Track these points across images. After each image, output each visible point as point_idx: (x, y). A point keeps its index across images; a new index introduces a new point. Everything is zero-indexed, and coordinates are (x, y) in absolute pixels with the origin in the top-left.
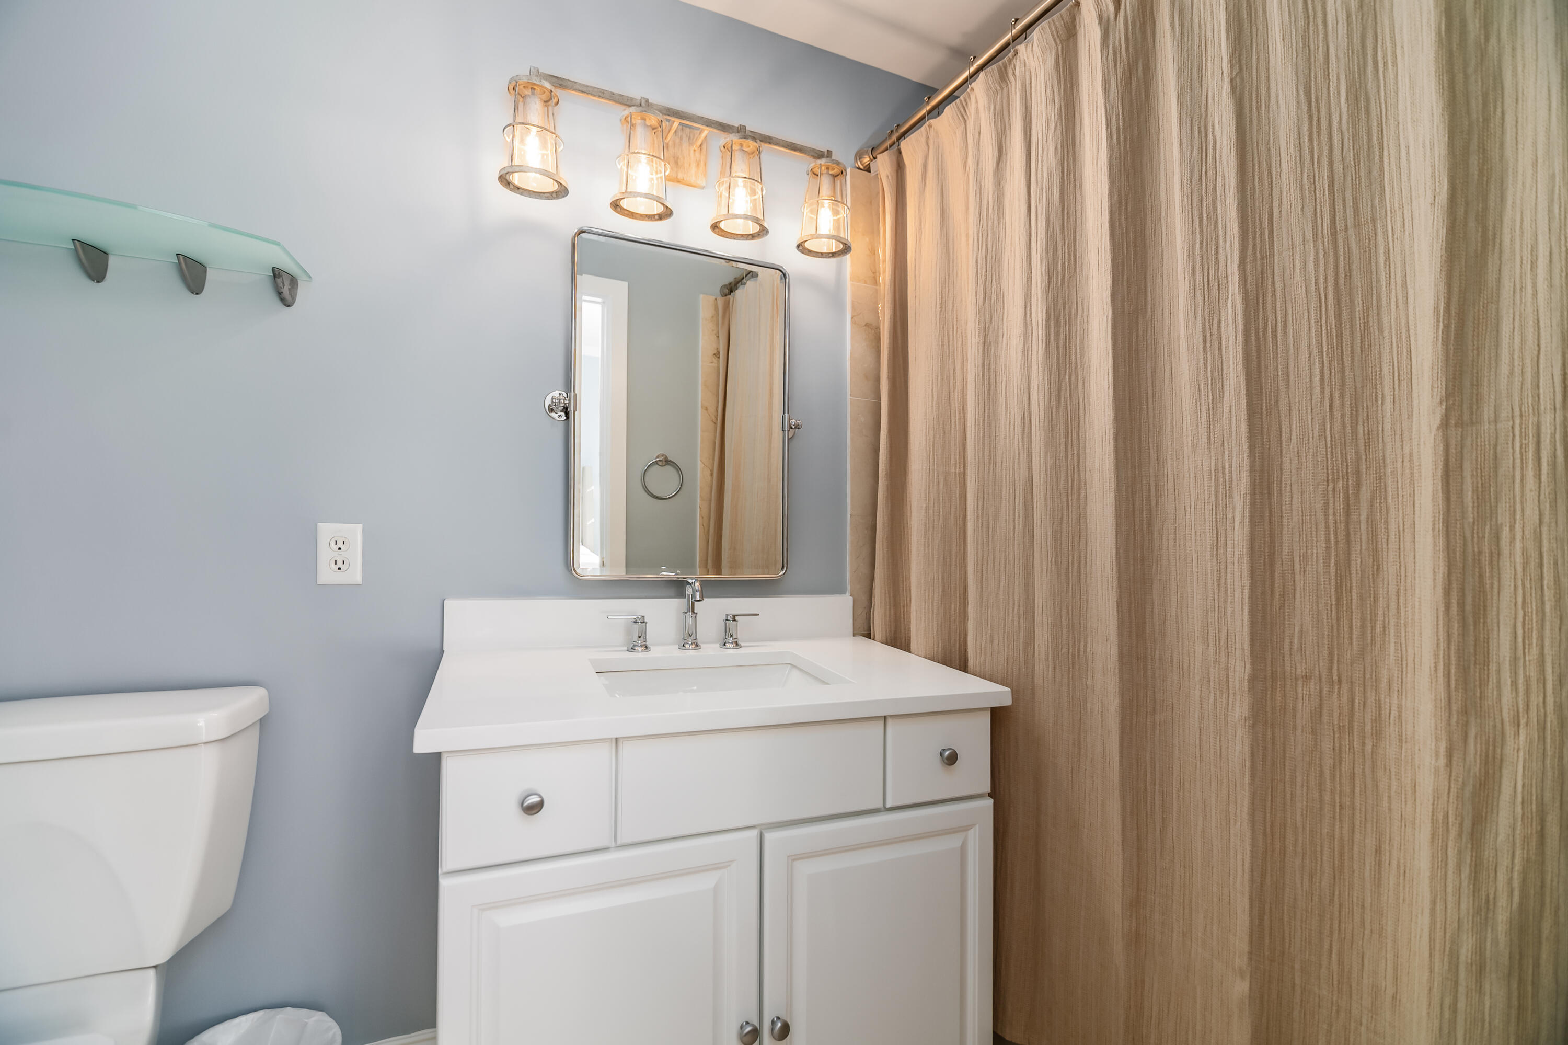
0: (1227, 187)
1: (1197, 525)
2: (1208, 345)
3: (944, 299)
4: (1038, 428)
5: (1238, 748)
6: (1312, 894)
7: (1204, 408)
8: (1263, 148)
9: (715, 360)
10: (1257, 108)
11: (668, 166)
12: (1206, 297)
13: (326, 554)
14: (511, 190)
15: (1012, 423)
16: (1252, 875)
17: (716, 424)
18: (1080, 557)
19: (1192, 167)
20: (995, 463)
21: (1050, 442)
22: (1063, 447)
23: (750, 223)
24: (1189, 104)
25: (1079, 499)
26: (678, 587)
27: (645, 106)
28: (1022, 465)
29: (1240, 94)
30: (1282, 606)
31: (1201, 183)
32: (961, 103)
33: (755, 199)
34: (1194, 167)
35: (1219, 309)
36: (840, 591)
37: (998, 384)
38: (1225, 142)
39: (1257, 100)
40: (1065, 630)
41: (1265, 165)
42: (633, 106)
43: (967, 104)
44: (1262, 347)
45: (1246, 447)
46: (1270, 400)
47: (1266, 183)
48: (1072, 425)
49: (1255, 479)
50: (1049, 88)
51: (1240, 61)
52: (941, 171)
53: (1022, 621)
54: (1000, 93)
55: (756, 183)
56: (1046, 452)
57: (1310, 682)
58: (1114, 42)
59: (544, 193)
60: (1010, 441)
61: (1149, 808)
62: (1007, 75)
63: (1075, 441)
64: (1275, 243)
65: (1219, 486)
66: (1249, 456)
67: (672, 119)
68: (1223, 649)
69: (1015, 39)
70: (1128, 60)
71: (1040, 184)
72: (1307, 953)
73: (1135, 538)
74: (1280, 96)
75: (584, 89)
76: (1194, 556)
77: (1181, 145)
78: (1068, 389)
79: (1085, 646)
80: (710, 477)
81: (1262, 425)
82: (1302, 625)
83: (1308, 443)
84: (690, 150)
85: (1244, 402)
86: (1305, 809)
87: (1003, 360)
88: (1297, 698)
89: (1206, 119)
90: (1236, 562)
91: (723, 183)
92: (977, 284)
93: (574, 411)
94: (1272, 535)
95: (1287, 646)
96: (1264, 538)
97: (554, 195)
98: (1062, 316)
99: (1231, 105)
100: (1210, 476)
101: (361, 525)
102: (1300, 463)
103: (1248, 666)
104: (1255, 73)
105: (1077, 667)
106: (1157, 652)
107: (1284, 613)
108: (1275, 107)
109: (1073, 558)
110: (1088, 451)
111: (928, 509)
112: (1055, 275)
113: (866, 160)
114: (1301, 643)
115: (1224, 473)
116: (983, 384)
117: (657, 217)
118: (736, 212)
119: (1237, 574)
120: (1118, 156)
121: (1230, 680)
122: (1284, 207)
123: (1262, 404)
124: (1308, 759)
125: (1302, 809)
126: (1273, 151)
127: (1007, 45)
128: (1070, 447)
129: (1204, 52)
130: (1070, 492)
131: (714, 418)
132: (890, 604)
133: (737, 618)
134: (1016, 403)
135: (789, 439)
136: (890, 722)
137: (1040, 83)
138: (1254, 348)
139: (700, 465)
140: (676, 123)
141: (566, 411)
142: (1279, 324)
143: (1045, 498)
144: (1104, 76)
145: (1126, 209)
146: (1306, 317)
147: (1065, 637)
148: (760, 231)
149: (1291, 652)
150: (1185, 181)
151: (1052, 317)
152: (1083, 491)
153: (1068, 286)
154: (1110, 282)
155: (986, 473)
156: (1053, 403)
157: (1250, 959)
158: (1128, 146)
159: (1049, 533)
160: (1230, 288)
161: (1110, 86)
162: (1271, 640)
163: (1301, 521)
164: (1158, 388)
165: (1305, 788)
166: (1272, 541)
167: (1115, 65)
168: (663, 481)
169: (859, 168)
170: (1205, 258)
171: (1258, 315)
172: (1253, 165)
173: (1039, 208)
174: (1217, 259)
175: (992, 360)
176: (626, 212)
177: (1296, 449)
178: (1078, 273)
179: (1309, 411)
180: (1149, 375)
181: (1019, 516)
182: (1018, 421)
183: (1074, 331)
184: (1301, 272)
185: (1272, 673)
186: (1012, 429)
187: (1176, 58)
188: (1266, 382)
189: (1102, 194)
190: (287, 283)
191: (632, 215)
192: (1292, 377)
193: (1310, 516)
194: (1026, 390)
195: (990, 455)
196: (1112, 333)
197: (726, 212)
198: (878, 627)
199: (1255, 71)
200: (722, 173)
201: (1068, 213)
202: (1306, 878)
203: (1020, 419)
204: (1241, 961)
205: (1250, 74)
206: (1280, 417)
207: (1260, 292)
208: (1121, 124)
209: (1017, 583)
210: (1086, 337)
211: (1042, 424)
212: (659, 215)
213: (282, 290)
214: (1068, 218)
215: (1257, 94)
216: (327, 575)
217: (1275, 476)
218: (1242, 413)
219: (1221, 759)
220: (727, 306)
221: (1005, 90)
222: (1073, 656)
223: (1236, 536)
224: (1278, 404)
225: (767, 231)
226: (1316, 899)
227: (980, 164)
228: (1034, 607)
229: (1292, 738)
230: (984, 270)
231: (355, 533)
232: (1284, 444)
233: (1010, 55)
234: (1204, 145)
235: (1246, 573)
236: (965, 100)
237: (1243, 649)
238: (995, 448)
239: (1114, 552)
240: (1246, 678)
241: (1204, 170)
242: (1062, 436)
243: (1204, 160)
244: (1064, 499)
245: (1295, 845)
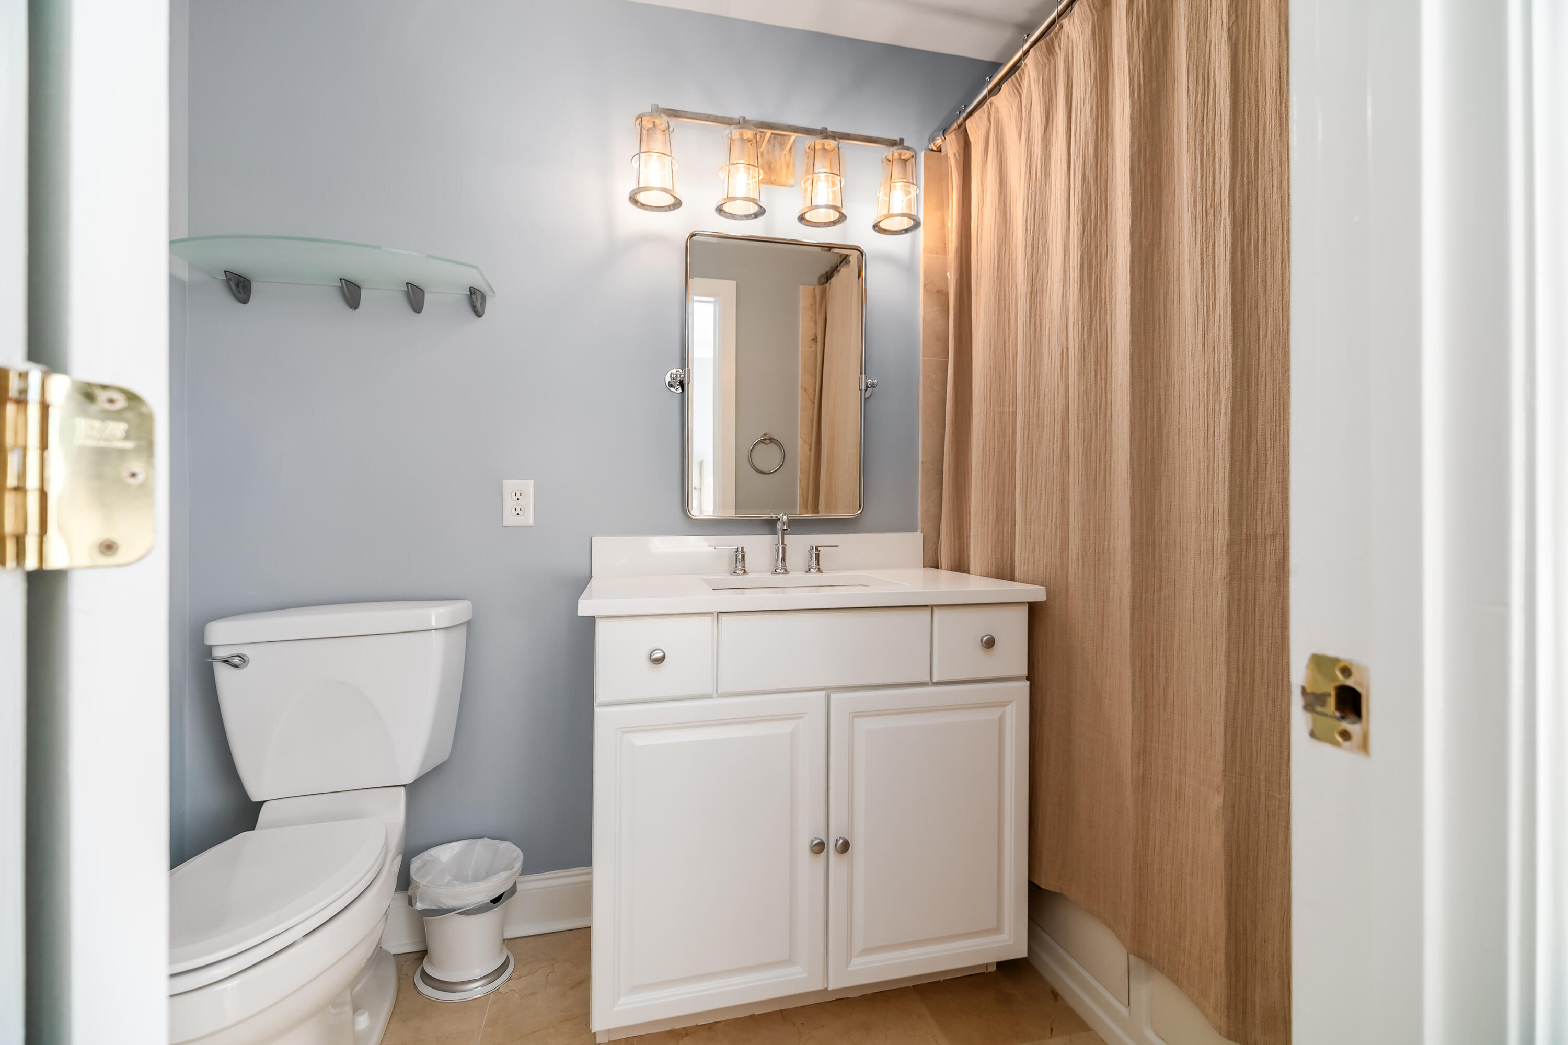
0: (1223, 125)
1: (1194, 422)
2: (1205, 265)
3: (1001, 259)
4: (1073, 360)
5: (1219, 603)
6: (1274, 716)
7: (1200, 321)
8: (1252, 86)
9: (814, 345)
10: (1249, 51)
11: (761, 171)
12: (1204, 223)
13: (509, 503)
14: (639, 207)
15: (1053, 360)
16: (1227, 707)
17: (814, 403)
18: (1105, 468)
19: (1197, 111)
20: (1039, 397)
21: (1082, 372)
22: (1093, 373)
23: (832, 211)
24: (1196, 55)
25: (1106, 417)
26: (770, 525)
27: (742, 123)
28: (1060, 395)
29: (1236, 39)
30: (1256, 480)
31: (1203, 124)
32: (1016, 78)
33: (835, 191)
34: (1198, 111)
35: (1214, 232)
36: (913, 529)
37: (1042, 327)
38: (1222, 86)
39: (1249, 43)
40: (1092, 532)
41: (1254, 100)
42: (733, 124)
43: (1021, 79)
44: (1246, 261)
45: (1230, 349)
46: (1251, 305)
47: (1254, 116)
48: (1101, 353)
49: (1237, 375)
50: (1087, 55)
51: (1236, 10)
52: (1000, 143)
53: (1058, 530)
54: (1048, 65)
55: (835, 176)
56: (1079, 380)
57: (1276, 539)
58: (1138, 8)
59: (663, 207)
60: (1051, 375)
61: (1155, 670)
62: (1054, 48)
63: (1103, 367)
64: (1259, 168)
65: (1210, 385)
66: (1233, 356)
67: (765, 130)
68: (1210, 523)
69: (1060, 15)
70: (1149, 22)
71: (1078, 143)
72: (1270, 765)
73: (1146, 443)
74: (1267, 37)
75: (693, 116)
76: (1192, 451)
77: (1188, 92)
78: (1098, 322)
79: (1109, 544)
80: (808, 452)
81: (1244, 327)
82: (1271, 493)
83: (1279, 337)
84: (781, 155)
85: (1229, 310)
86: (1270, 645)
87: (1047, 305)
88: (1265, 555)
89: (1209, 66)
90: (1220, 448)
91: (807, 180)
92: (1026, 240)
93: (688, 383)
94: (1249, 421)
95: (1259, 513)
96: (1243, 423)
97: (671, 208)
98: (1094, 259)
99: (1228, 52)
100: (1204, 378)
101: (533, 481)
102: (1273, 355)
103: (1227, 533)
104: (1248, 20)
105: (1102, 562)
106: (1164, 538)
107: (1257, 484)
108: (1263, 47)
109: (1100, 469)
110: (1113, 374)
111: (984, 446)
112: (1089, 223)
113: (939, 141)
114: (1270, 508)
115: (1214, 374)
116: (1030, 329)
117: (753, 216)
118: (819, 204)
119: (1221, 457)
120: (1138, 109)
121: (1215, 548)
122: (1267, 135)
123: (1244, 310)
124: (1273, 604)
125: (1268, 646)
126: (1260, 87)
127: (1053, 23)
128: (1099, 373)
129: (1209, 6)
130: (1098, 412)
131: (812, 398)
132: (955, 535)
133: (819, 549)
134: (1056, 342)
135: (865, 399)
136: (936, 610)
137: (1080, 52)
138: (1239, 262)
139: (800, 441)
140: (769, 133)
141: (682, 384)
142: (1260, 238)
143: (1078, 420)
144: (1128, 39)
145: (1145, 156)
146: (1280, 229)
147: (1092, 539)
148: (840, 218)
149: (1262, 516)
150: (1190, 124)
151: (1085, 261)
152: (1109, 411)
153: (1100, 231)
154: (1129, 223)
155: (1031, 406)
156: (1085, 336)
157: (1224, 776)
158: (1147, 100)
159: (1081, 451)
160: (1223, 213)
161: (1133, 47)
162: (1247, 509)
163: (1272, 405)
164: (1168, 310)
165: (1271, 628)
166: (1249, 426)
167: (1138, 28)
168: (768, 457)
169: (932, 150)
170: (1204, 189)
171: (1244, 232)
172: (1244, 102)
173: (1077, 164)
174: (1214, 189)
175: (1038, 306)
176: (728, 215)
177: (1270, 345)
178: (1108, 218)
179: (1281, 309)
180: (1162, 300)
181: (1057, 440)
182: (1058, 356)
183: (1105, 270)
184: (1277, 190)
185: (1247, 537)
186: (1053, 364)
187: (1187, 15)
188: (1248, 290)
189: (1125, 145)
190: (479, 298)
191: (733, 216)
192: (1269, 283)
193: (1279, 399)
194: (1065, 328)
195: (1035, 390)
196: (1130, 267)
197: (810, 205)
198: (944, 559)
199: (1248, 18)
200: (807, 172)
201: (1101, 166)
202: (1270, 703)
203: (1059, 354)
204: (1218, 780)
205: (1245, 21)
206: (1258, 319)
207: (1246, 213)
208: (1142, 81)
209: (1055, 498)
210: (1113, 273)
211: (1076, 357)
212: (755, 214)
213: (476, 304)
214: (1101, 170)
215: (1249, 38)
216: (510, 519)
217: (1254, 370)
218: (1228, 320)
219: (1207, 615)
220: (824, 295)
221: (1052, 61)
222: (1099, 553)
223: (1221, 426)
224: (1257, 308)
225: (846, 217)
226: (1277, 719)
227: (1031, 132)
228: (1068, 517)
229: (1261, 588)
230: (1032, 228)
231: (528, 487)
232: (1261, 341)
233: (1056, 29)
234: (1207, 90)
235: (1227, 456)
236: (1020, 76)
237: (1224, 520)
238: (1039, 384)
239: (1129, 456)
240: (1225, 543)
241: (1205, 112)
242: (1092, 365)
243: (1206, 103)
244: (1094, 419)
245: (1262, 678)
